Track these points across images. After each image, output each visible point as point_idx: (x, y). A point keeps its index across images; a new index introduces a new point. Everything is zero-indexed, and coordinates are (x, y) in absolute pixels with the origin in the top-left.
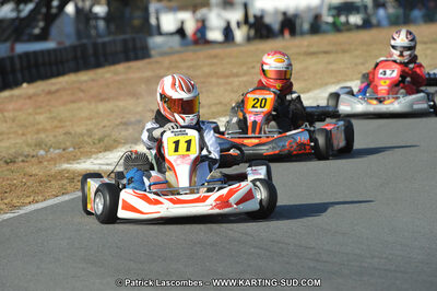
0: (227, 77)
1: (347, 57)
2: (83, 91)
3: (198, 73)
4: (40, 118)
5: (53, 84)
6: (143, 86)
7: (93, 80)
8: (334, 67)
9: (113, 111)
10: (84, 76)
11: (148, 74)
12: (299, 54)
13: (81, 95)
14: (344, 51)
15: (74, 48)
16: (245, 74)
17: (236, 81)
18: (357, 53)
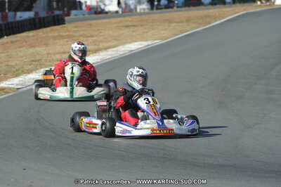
0: (88, 37)
1: (141, 29)
2: (26, 42)
3: (78, 34)
4: (3, 55)
5: (17, 37)
6: (52, 40)
7: (33, 36)
8: (134, 34)
10: (31, 33)
11: (56, 34)
12: (122, 26)
13: (24, 43)
14: (142, 26)
15: (34, 19)
16: (96, 36)
17: (90, 39)
18: (146, 27)
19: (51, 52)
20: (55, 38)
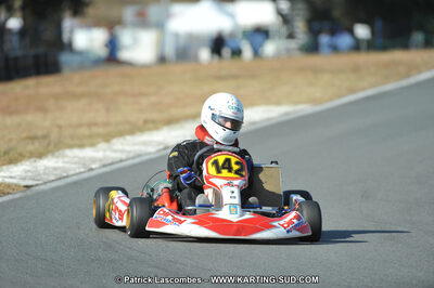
0: (136, 96)
6: (52, 101)
9: (19, 125)
11: (58, 89)
14: (253, 76)
19: (62, 122)
20: (57, 97)
